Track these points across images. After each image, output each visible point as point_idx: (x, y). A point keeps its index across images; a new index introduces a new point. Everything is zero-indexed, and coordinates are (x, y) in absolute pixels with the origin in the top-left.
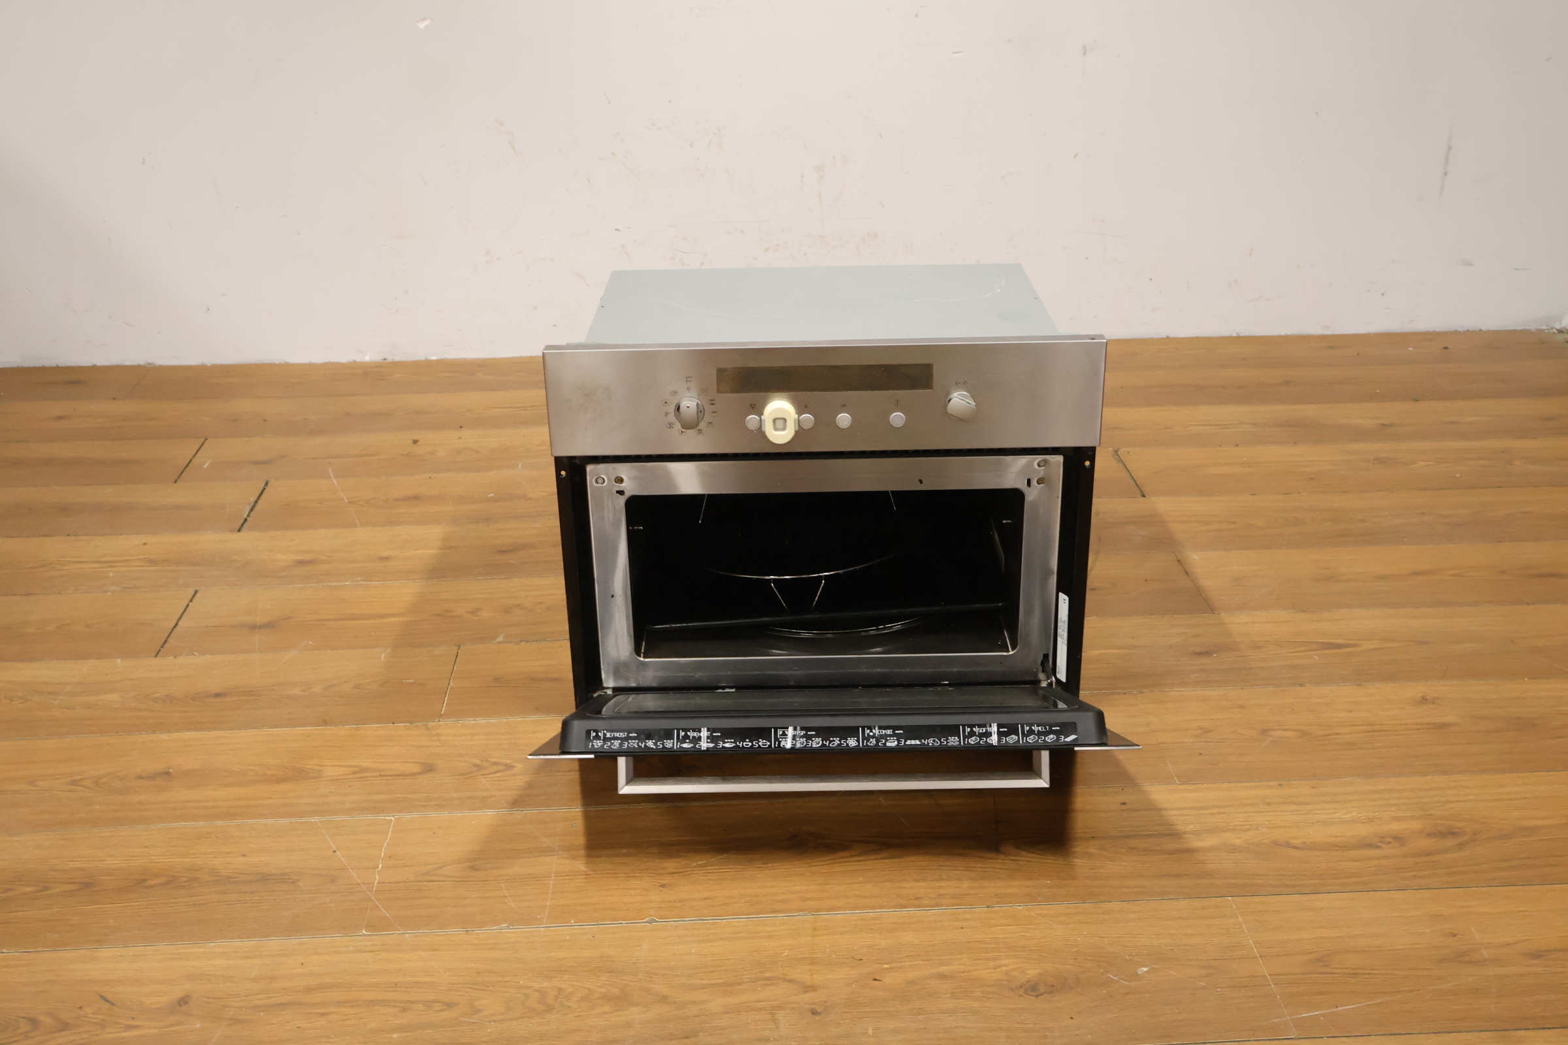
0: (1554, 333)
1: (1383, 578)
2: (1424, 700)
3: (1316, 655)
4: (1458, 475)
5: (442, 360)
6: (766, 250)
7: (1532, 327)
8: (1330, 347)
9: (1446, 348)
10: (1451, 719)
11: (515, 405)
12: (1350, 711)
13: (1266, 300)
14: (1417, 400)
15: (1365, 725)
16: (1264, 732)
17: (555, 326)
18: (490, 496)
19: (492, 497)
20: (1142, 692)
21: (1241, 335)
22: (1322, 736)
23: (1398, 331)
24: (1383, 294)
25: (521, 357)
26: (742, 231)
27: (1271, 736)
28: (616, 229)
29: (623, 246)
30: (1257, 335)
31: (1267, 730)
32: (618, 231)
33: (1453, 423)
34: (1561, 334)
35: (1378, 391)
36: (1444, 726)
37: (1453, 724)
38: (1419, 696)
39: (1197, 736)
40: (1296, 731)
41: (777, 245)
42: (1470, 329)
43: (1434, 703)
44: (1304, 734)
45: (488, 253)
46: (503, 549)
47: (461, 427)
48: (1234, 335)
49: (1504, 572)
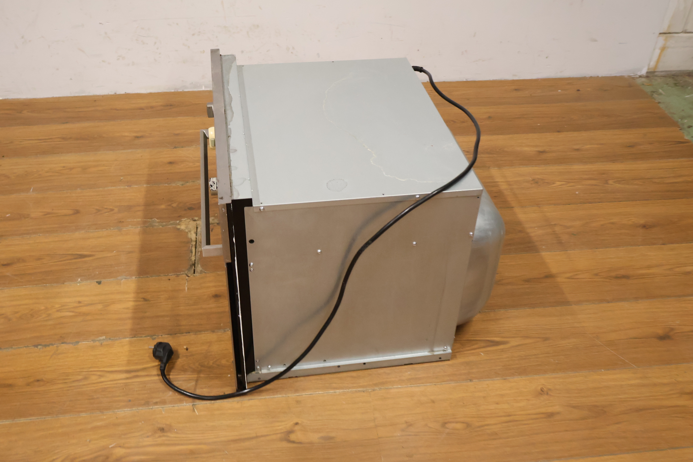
0: (637, 78)
1: (528, 281)
2: (542, 392)
3: (482, 352)
4: (577, 193)
5: (5, 100)
6: (193, 35)
7: (625, 74)
8: (516, 90)
9: (578, 90)
10: (556, 409)
11: (40, 138)
12: (497, 404)
13: (483, 61)
14: (559, 132)
15: (505, 416)
16: (444, 425)
17: (71, 79)
18: (7, 215)
19: (8, 217)
20: (374, 390)
21: (469, 80)
22: (479, 427)
23: (554, 77)
24: (547, 58)
25: (53, 98)
26: (177, 24)
27: (448, 428)
28: (100, 23)
29: (106, 33)
30: (477, 80)
31: (446, 423)
32: (101, 25)
33: (578, 150)
34: (640, 78)
35: (539, 125)
36: (551, 415)
37: (558, 413)
38: (539, 388)
39: (403, 430)
40: (463, 423)
41: (200, 32)
42: (592, 75)
43: (547, 394)
44: (468, 425)
45: (23, 37)
46: (5, 263)
47: (3, 157)
48: (465, 80)
49: (596, 275)
